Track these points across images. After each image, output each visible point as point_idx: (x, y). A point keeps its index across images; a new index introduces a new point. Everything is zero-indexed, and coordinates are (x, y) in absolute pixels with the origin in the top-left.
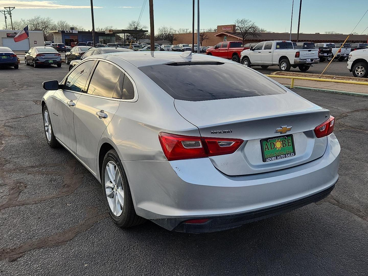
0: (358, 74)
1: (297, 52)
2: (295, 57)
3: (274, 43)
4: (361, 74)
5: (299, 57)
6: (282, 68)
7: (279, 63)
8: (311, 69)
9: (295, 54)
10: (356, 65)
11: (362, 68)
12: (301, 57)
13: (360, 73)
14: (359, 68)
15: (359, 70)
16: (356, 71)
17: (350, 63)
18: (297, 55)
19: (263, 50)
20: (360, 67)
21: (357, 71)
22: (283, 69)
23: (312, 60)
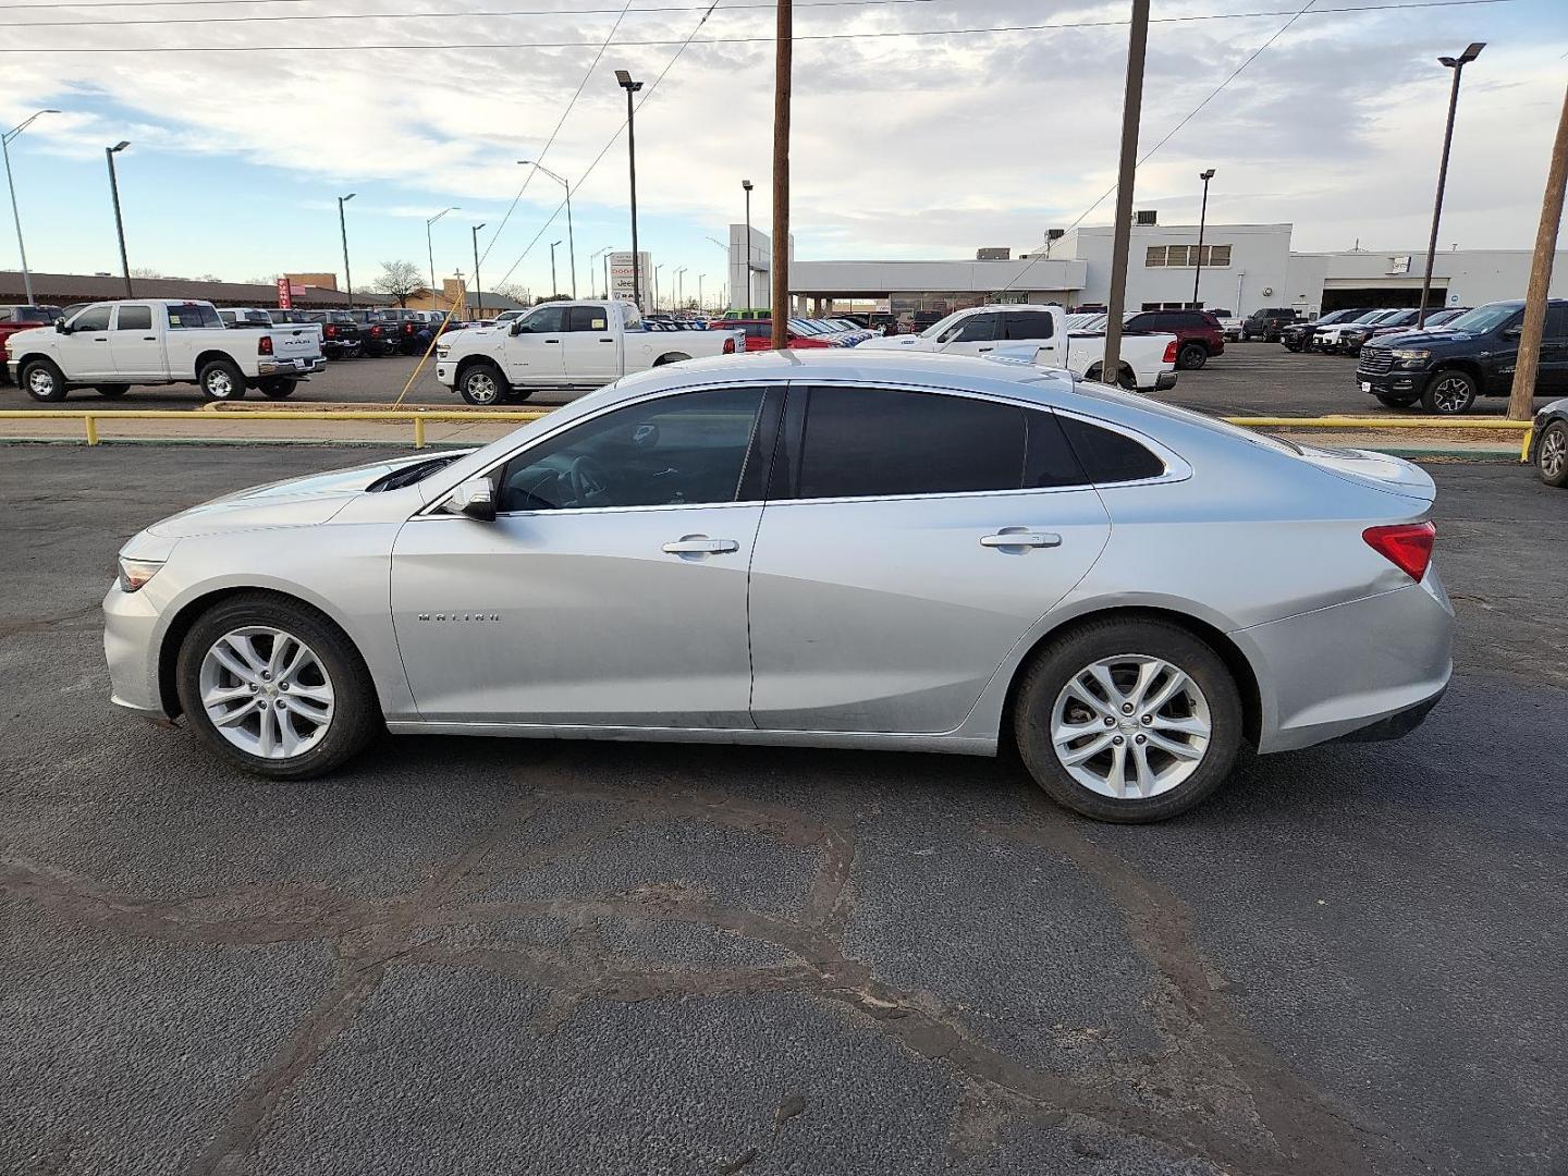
0: (478, 395)
1: (262, 339)
2: (260, 354)
3: (158, 308)
4: (486, 394)
5: (271, 353)
6: (214, 389)
7: (198, 374)
8: (300, 388)
9: (256, 344)
10: (467, 374)
11: (485, 380)
12: (279, 353)
13: (482, 395)
14: (476, 380)
15: (479, 385)
16: (470, 390)
17: (448, 367)
18: (265, 347)
19: (112, 333)
20: (481, 376)
21: (473, 387)
22: (220, 393)
23: (308, 362)
